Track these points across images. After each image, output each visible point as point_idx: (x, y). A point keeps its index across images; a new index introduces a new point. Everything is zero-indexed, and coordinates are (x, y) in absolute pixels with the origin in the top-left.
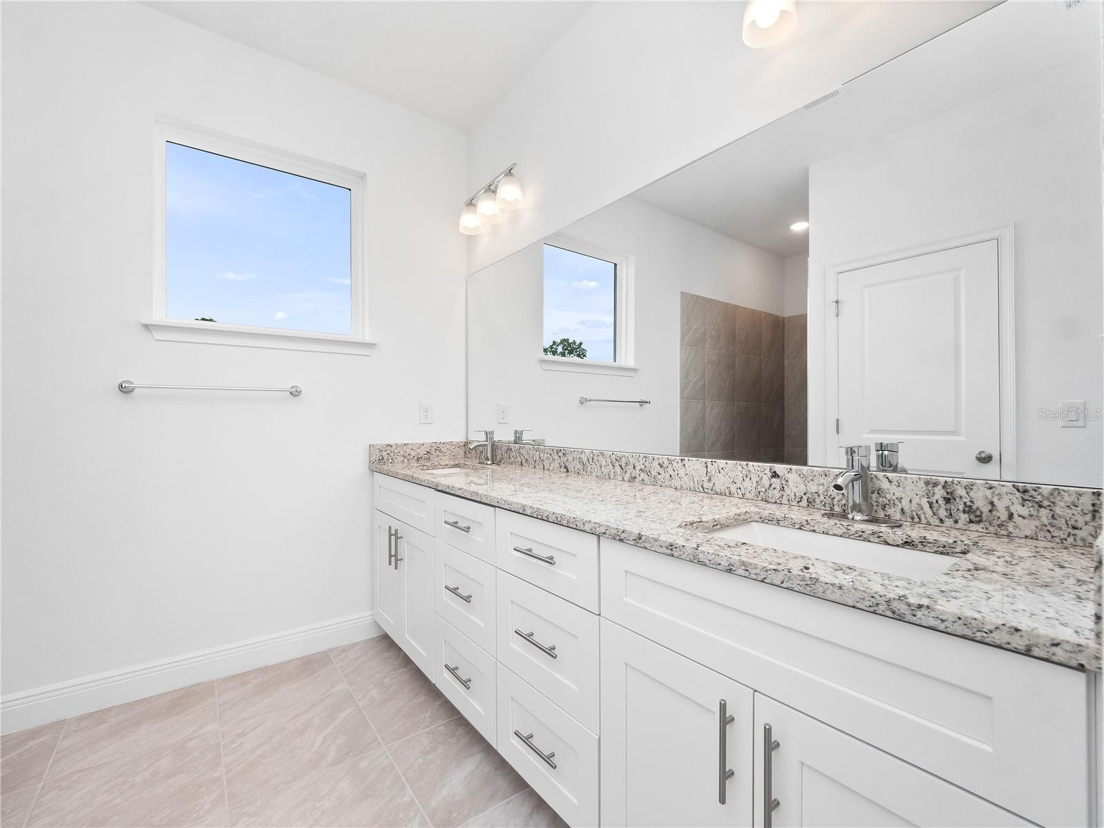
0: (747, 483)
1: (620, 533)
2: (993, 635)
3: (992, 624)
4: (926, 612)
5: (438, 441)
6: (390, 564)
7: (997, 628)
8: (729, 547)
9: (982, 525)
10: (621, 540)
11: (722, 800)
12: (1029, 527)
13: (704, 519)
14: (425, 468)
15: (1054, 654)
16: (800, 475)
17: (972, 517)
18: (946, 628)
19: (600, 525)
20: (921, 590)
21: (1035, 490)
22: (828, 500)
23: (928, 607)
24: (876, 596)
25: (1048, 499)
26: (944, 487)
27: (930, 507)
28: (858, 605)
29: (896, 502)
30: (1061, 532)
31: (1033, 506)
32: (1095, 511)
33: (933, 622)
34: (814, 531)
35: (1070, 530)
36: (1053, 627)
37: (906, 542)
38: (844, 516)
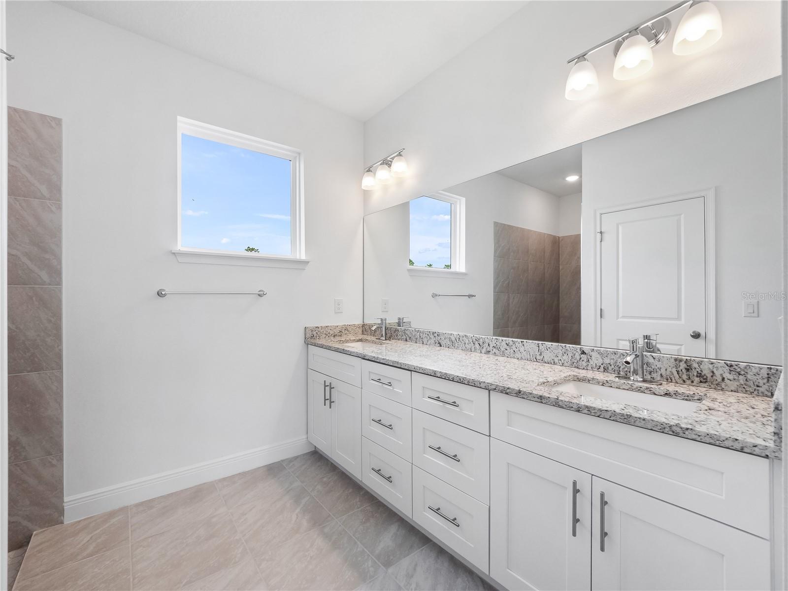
0: (565, 357)
1: (506, 389)
2: (725, 442)
3: (724, 437)
4: (690, 432)
5: (346, 324)
6: (325, 405)
7: (726, 439)
8: (575, 397)
9: (707, 384)
10: (507, 394)
11: (574, 534)
12: (733, 385)
13: (549, 380)
14: (341, 342)
15: (754, 451)
16: (599, 353)
17: (702, 379)
18: (701, 439)
19: (492, 385)
20: (686, 421)
21: (737, 366)
22: (617, 368)
23: (691, 429)
24: (663, 424)
25: (744, 371)
26: (685, 362)
27: (678, 373)
28: (654, 429)
29: (658, 370)
30: (751, 389)
31: (735, 374)
32: (769, 377)
33: (694, 437)
34: (611, 387)
35: (755, 387)
36: (754, 438)
37: (666, 394)
38: (627, 378)
